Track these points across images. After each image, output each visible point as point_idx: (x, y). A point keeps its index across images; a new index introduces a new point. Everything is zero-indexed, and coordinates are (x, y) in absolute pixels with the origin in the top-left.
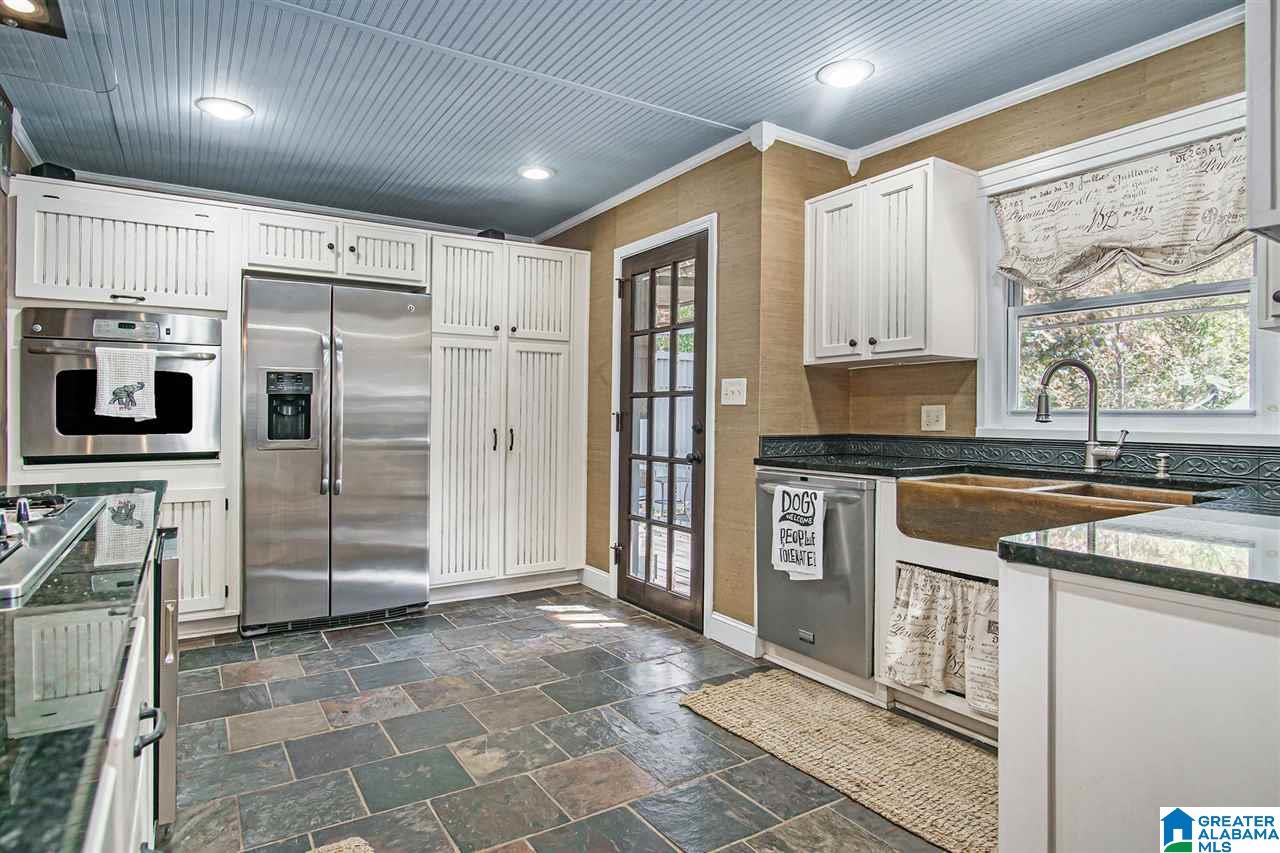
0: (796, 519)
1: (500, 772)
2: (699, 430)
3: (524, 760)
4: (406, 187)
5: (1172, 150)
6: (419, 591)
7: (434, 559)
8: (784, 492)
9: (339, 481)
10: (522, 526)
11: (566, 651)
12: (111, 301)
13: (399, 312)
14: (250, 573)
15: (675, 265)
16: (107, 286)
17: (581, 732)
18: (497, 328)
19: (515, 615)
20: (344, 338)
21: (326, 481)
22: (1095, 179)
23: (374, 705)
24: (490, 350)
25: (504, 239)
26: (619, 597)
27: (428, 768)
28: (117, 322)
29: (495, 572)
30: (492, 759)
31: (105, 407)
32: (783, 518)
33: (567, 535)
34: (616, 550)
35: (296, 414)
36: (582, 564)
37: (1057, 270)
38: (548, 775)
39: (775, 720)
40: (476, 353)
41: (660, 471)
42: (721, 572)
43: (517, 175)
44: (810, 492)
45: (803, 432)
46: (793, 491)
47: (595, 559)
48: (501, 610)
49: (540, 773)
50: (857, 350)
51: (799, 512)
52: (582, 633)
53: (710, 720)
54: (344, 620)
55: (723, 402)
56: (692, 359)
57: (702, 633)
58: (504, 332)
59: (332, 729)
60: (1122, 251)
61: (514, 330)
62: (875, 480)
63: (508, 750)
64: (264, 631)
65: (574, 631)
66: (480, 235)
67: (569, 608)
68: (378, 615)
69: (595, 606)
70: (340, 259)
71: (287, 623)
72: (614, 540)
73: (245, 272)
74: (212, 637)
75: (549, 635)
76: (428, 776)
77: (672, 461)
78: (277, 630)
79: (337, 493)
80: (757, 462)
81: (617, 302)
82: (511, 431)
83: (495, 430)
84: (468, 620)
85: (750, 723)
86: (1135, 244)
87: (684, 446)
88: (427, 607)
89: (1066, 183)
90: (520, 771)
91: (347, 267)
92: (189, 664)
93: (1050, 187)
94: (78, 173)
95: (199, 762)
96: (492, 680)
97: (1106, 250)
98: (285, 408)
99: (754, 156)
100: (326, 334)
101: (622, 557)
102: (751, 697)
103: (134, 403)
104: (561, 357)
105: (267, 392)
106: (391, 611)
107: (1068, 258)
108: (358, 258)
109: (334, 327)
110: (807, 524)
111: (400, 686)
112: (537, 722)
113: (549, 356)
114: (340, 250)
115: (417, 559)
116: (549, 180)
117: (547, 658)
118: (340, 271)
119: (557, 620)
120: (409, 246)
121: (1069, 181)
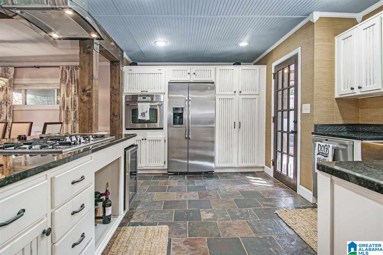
0: (323, 154)
1: (210, 219)
2: (296, 122)
3: (217, 218)
4: (210, 54)
6: (212, 168)
7: (217, 159)
8: (319, 144)
9: (190, 136)
10: (243, 151)
11: (248, 190)
12: (141, 92)
13: (206, 89)
14: (169, 159)
15: (289, 66)
16: (140, 89)
17: (238, 214)
18: (235, 92)
19: (238, 178)
20: (192, 98)
21: (187, 136)
23: (188, 196)
24: (233, 98)
25: (241, 65)
26: (274, 177)
27: (192, 214)
28: (142, 97)
29: (235, 165)
30: (210, 215)
31: (140, 117)
32: (318, 154)
33: (258, 155)
34: (273, 161)
35: (180, 119)
36: (264, 165)
38: (222, 223)
39: (306, 225)
40: (229, 100)
41: (285, 135)
42: (302, 171)
43: (238, 45)
44: (327, 145)
45: (335, 123)
46: (322, 144)
47: (267, 164)
48: (235, 176)
49: (220, 222)
50: (355, 91)
51: (324, 152)
52: (255, 186)
53: (282, 220)
54: (192, 173)
55: (303, 112)
56: (294, 97)
57: (297, 192)
58: (237, 93)
59: (176, 200)
61: (240, 92)
62: (353, 141)
63: (215, 214)
64: (173, 173)
65: (253, 185)
66: (234, 65)
67: (256, 178)
68: (200, 173)
69: (264, 178)
70: (191, 77)
71: (178, 172)
72: (272, 158)
73: (169, 83)
74: (162, 173)
75: (245, 185)
76: (191, 216)
77: (288, 133)
78: (176, 174)
79: (189, 139)
80: (313, 133)
81: (273, 81)
82: (240, 122)
83: (235, 122)
84: (224, 178)
85: (296, 224)
87: (292, 128)
88: (214, 172)
90: (215, 220)
91: (193, 79)
92: (154, 179)
94: (138, 63)
95: (146, 201)
96: (221, 195)
98: (177, 117)
99: (312, 24)
100: (187, 97)
101: (274, 164)
102: (302, 215)
103: (145, 116)
104: (256, 99)
105: (173, 113)
106: (204, 172)
108: (196, 76)
109: (189, 94)
110: (326, 157)
111: (197, 192)
112: (227, 209)
113: (252, 100)
114: (191, 74)
115: (212, 159)
116: (248, 45)
117: (240, 192)
118: (191, 80)
119: (250, 181)
120: (209, 71)
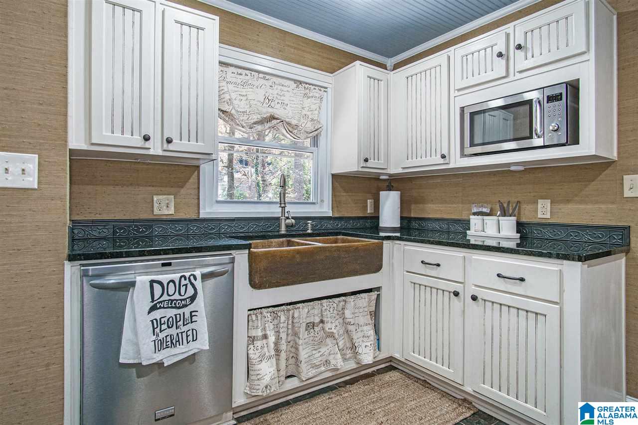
0: (171, 304)
5: (295, 81)
8: (153, 281)
22: (264, 78)
32: (153, 309)
37: (252, 121)
44: (187, 275)
46: (164, 278)
51: (177, 297)
60: (282, 121)
62: (234, 255)
86: (287, 120)
89: (251, 73)
93: (244, 72)
97: (274, 118)
107: (259, 117)
110: (186, 306)
121: (253, 73)
